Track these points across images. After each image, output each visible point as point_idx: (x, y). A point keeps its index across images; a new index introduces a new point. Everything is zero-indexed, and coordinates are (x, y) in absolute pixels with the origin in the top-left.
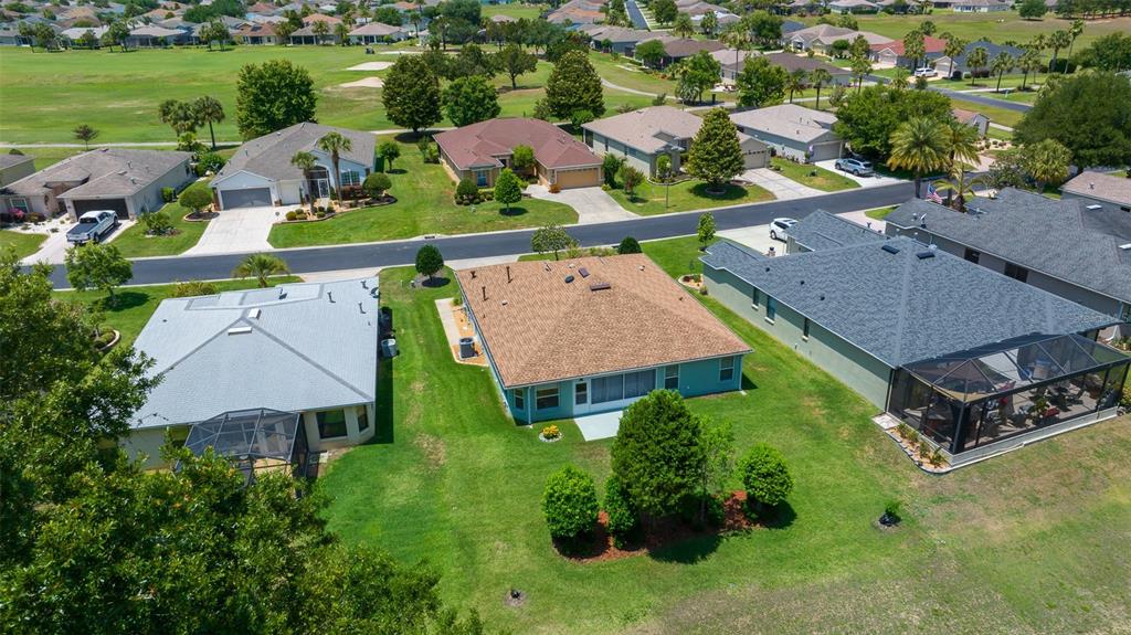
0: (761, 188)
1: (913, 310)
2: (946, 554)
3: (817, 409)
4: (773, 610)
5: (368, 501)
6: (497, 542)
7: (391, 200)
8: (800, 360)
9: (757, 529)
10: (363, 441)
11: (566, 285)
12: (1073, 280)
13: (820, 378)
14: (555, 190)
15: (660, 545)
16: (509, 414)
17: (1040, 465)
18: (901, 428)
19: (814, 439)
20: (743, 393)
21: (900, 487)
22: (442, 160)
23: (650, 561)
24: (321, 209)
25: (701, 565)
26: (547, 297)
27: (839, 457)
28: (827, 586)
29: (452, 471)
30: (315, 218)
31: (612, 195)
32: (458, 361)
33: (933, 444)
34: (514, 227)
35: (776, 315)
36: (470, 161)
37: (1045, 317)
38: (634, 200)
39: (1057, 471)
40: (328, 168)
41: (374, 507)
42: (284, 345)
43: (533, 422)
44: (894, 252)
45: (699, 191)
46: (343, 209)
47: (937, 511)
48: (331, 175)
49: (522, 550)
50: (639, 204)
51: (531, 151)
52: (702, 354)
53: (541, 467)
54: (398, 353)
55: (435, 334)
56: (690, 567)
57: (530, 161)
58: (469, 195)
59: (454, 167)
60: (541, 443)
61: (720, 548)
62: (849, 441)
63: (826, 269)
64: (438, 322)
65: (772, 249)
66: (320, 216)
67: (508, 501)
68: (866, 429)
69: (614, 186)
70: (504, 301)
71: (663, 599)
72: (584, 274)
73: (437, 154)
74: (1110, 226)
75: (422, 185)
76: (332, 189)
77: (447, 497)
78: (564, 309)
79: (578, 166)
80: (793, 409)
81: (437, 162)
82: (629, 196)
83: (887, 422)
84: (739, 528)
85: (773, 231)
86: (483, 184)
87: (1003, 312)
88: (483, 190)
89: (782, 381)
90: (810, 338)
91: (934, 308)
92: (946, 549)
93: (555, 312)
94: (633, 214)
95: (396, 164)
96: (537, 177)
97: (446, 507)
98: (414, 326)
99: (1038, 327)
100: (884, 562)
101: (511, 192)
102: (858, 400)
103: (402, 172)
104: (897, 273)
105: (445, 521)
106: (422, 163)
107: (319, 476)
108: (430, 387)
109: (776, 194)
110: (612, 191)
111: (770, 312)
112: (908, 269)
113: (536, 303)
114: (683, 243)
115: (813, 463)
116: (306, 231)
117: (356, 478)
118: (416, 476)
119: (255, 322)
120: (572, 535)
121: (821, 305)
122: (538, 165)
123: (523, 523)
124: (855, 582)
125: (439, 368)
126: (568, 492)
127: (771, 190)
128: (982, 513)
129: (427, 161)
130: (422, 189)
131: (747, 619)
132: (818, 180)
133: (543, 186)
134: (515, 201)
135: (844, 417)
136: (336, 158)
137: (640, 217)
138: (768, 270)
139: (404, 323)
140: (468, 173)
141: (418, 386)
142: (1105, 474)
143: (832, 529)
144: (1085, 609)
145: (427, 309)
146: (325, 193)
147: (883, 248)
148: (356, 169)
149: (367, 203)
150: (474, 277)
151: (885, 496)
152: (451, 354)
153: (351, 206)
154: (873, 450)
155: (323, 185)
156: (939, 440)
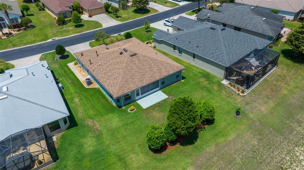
0: (153, 9)
1: (226, 47)
2: (255, 120)
3: (205, 82)
4: (221, 152)
5: (79, 152)
6: (132, 155)
7: (33, 27)
8: (193, 66)
9: (206, 126)
10: (67, 128)
11: (120, 55)
12: (254, 30)
13: (201, 71)
14: (90, 16)
15: (182, 140)
16: (114, 104)
17: (266, 87)
18: (230, 84)
19: (209, 92)
20: (183, 81)
21: (236, 102)
22: (45, 9)
23: (182, 147)
24: (7, 34)
25: (196, 143)
26: (115, 61)
27: (217, 96)
28: (232, 140)
29: (104, 132)
30: (5, 37)
31: (110, 16)
32: (87, 87)
33: (240, 87)
34: (82, 31)
35: (182, 53)
36: (59, 10)
37: (256, 43)
38: (117, 17)
39: (270, 88)
40: (4, 17)
41: (82, 154)
42: (25, 100)
43: (124, 106)
44: (214, 29)
45: (136, 11)
46: (16, 32)
47: (248, 107)
48: (5, 19)
49: (141, 156)
50: (120, 18)
51: (79, 3)
52: (171, 72)
53: (134, 122)
54: (63, 88)
55: (73, 78)
56: (193, 145)
57: (79, 7)
58: (62, 22)
59: (52, 12)
60: (130, 113)
61: (199, 136)
62: (217, 90)
63: (195, 37)
64: (72, 73)
65: (168, 30)
66: (7, 37)
67: (128, 138)
68: (221, 86)
69: (109, 13)
70: (99, 64)
71: (191, 159)
72: (126, 51)
73: (43, 7)
74: (257, 13)
75: (42, 19)
76: (8, 25)
77: (107, 142)
78: (124, 65)
79: (96, 7)
80: (198, 83)
81: (44, 10)
82: (115, 16)
83: (225, 82)
84: (201, 128)
85: (165, 23)
86: (66, 17)
87: (246, 44)
88: (66, 19)
89: (191, 75)
90: (196, 59)
91: (231, 46)
92: (255, 119)
93: (121, 66)
94: (119, 22)
95: (29, 13)
96: (82, 12)
97: (108, 146)
98: (64, 76)
99: (256, 47)
100: (243, 127)
101: (78, 19)
102: (214, 77)
103: (32, 15)
104: (217, 36)
105: (110, 152)
106: (38, 11)
107: (56, 147)
108: (81, 99)
109: (158, 10)
110: (109, 14)
111: (180, 52)
112: (220, 35)
113: (112, 63)
114: (140, 30)
115: (211, 100)
116: (4, 43)
117: (70, 144)
118: (92, 137)
119: (7, 92)
120: (159, 148)
121: (198, 49)
122: (82, 8)
123: (137, 145)
124: (238, 136)
125: (81, 91)
126: (157, 136)
127: (156, 9)
128: (258, 105)
129: (40, 10)
130: (43, 21)
131: (216, 158)
132: (168, 4)
133: (85, 15)
134: (80, 22)
135: (214, 83)
136: (7, 14)
137: (122, 23)
138: (177, 39)
139: (60, 75)
140: (59, 14)
141: (77, 100)
142: (280, 86)
143: (225, 120)
144: (290, 126)
145: (65, 68)
146: (5, 27)
147: (210, 28)
148: (16, 16)
149: (24, 29)
150: (82, 55)
151: (234, 106)
152: (83, 85)
153: (18, 31)
154: (225, 92)
155: (4, 24)
156: (242, 86)
